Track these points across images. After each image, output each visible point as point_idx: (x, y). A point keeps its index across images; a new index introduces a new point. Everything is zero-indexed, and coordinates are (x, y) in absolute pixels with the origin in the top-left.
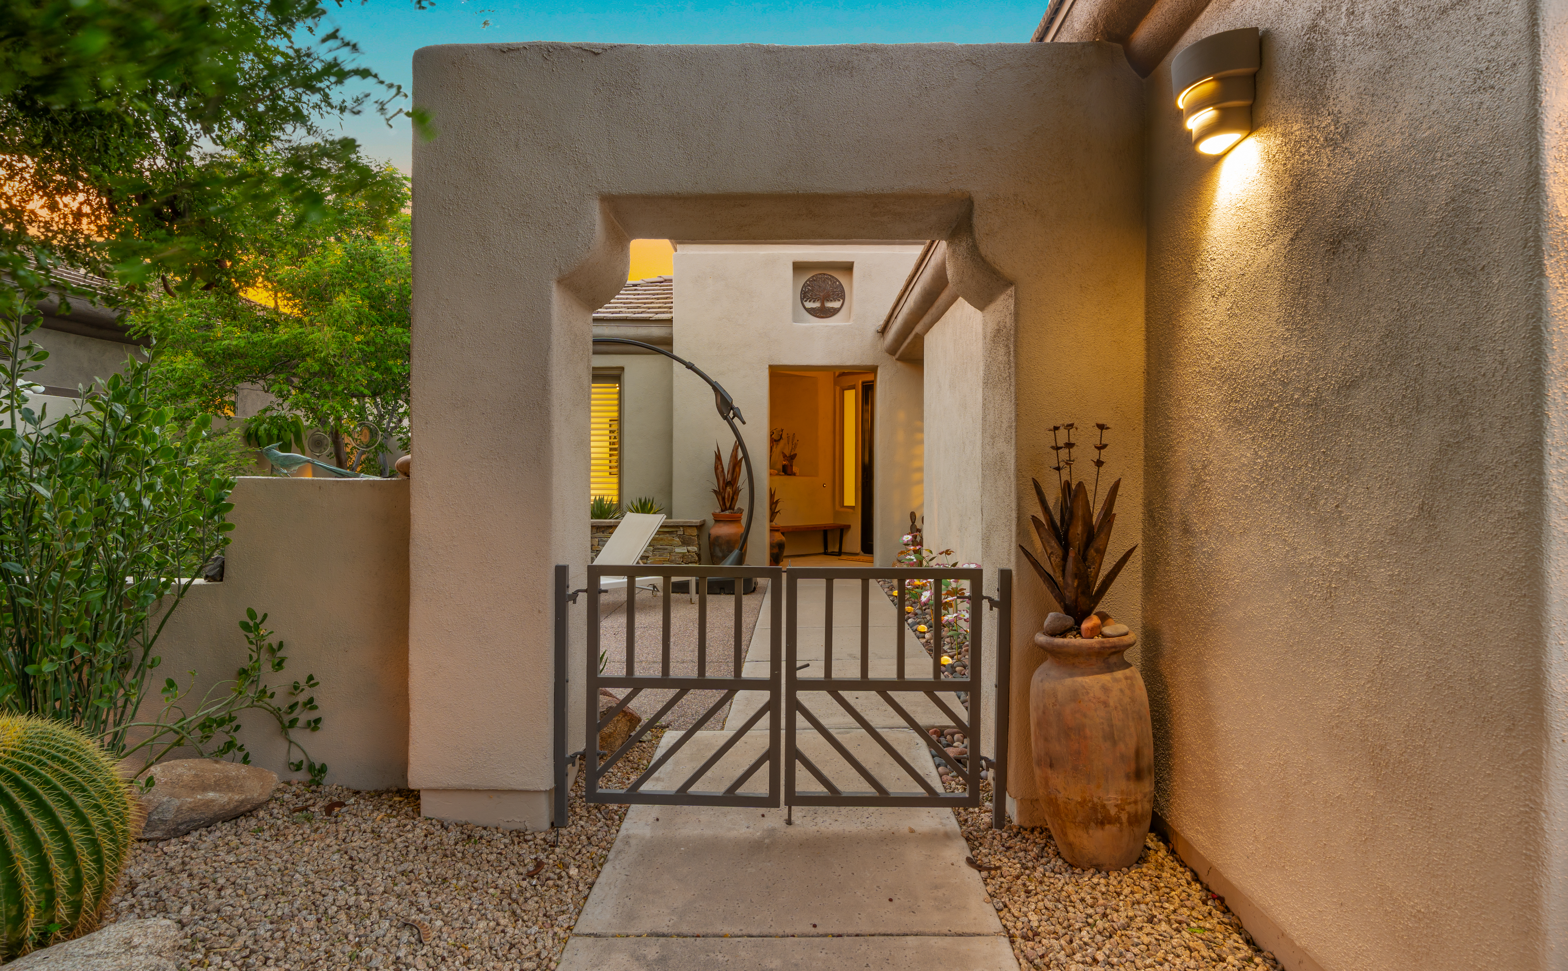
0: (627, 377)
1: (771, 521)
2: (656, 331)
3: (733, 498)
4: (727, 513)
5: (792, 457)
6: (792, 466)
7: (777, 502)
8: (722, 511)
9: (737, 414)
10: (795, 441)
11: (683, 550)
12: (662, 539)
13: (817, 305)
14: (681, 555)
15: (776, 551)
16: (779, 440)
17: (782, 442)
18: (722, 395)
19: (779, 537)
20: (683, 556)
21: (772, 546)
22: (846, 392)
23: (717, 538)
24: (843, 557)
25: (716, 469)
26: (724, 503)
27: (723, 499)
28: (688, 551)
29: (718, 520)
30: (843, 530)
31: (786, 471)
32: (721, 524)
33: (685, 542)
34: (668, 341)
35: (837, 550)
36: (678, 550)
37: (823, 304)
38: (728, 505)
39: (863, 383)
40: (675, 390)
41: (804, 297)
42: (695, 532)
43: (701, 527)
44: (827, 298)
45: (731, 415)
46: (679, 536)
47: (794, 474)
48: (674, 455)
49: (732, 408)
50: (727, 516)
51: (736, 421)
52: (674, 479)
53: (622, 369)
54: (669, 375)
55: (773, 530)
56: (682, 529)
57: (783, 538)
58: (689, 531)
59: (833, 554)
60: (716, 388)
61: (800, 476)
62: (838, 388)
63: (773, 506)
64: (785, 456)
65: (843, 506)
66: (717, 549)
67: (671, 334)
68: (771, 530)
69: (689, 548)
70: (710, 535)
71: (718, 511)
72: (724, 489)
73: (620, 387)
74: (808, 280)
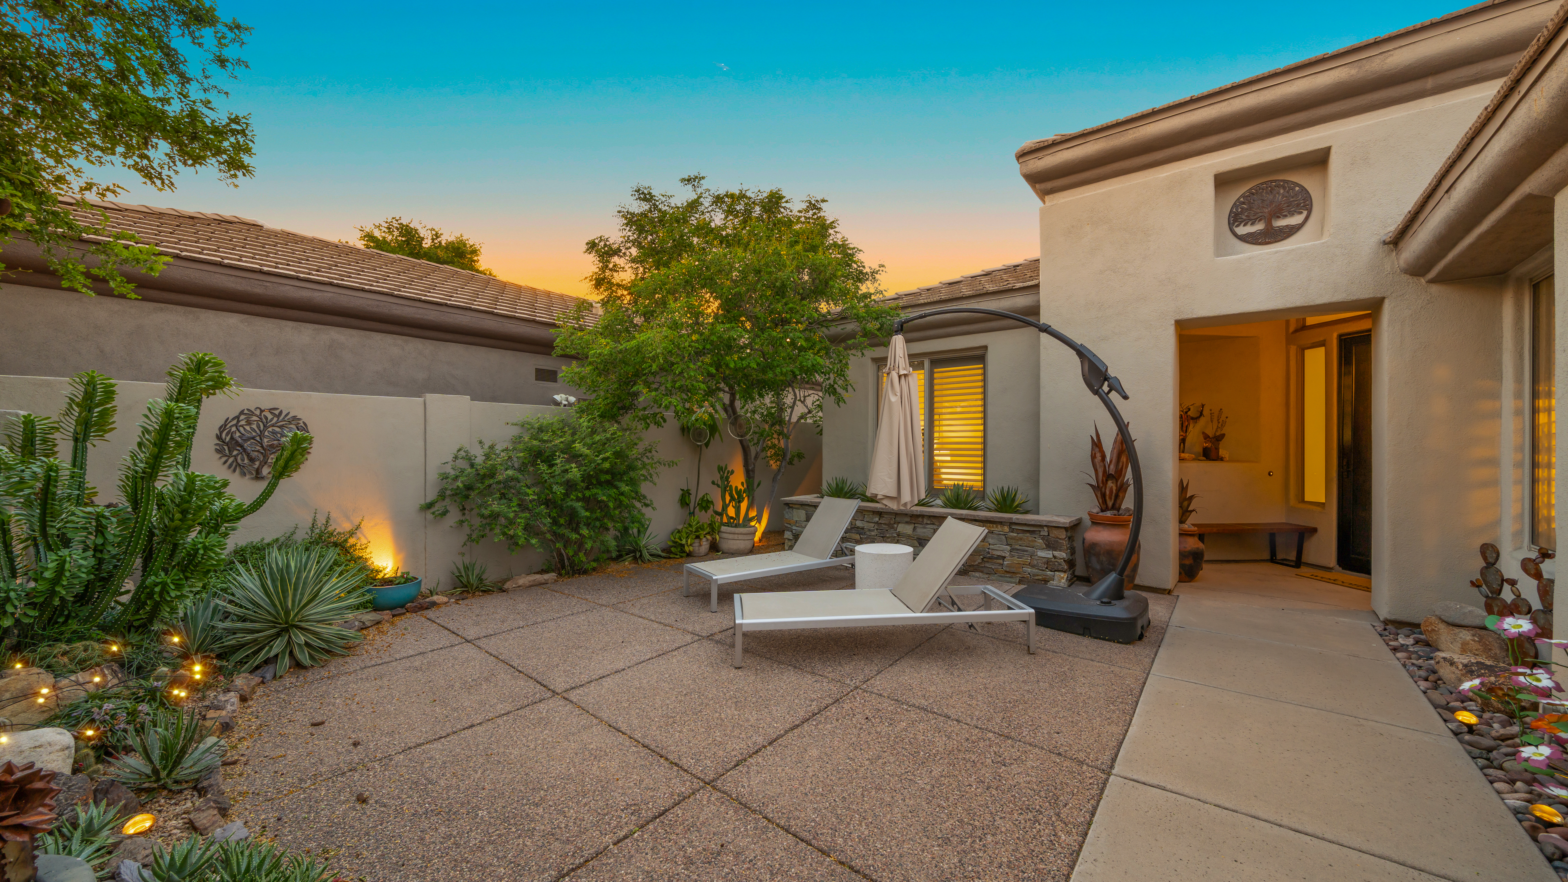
0: (991, 356)
1: (1182, 521)
2: (1021, 301)
3: (1117, 496)
4: (1108, 514)
5: (1219, 438)
6: (1217, 449)
7: (1192, 497)
8: (1102, 511)
9: (1116, 386)
10: (1223, 418)
11: (1048, 554)
12: (1021, 539)
13: (1259, 227)
14: (1044, 560)
15: (1188, 562)
16: (1198, 418)
17: (1202, 421)
18: (1090, 361)
19: (1193, 544)
20: (1048, 562)
21: (1183, 555)
22: (1307, 352)
23: (1094, 545)
24: (1304, 570)
25: (1093, 457)
26: (1105, 501)
27: (1104, 496)
28: (1055, 557)
29: (1096, 522)
30: (1304, 533)
31: (1209, 454)
32: (1100, 528)
33: (1051, 545)
34: (1035, 310)
35: (1293, 556)
36: (1041, 554)
37: (1269, 223)
38: (1110, 504)
39: (1340, 336)
40: (1042, 364)
41: (1235, 221)
42: (1063, 535)
43: (1075, 527)
44: (1279, 213)
45: (1106, 388)
46: (1043, 538)
47: (1222, 459)
48: (1041, 440)
49: (1106, 379)
50: (1108, 519)
51: (1114, 396)
52: (1041, 468)
53: (985, 348)
54: (1036, 348)
55: (1183, 534)
56: (1046, 529)
57: (1201, 545)
58: (1055, 533)
59: (1284, 563)
60: (1081, 352)
61: (1231, 461)
62: (1293, 349)
63: (1186, 503)
64: (1206, 437)
65: (1303, 501)
66: (1094, 560)
67: (1039, 301)
68: (1180, 534)
69: (1056, 553)
70: (1084, 539)
71: (1096, 510)
72: (1105, 483)
73: (984, 368)
74: (1242, 196)
